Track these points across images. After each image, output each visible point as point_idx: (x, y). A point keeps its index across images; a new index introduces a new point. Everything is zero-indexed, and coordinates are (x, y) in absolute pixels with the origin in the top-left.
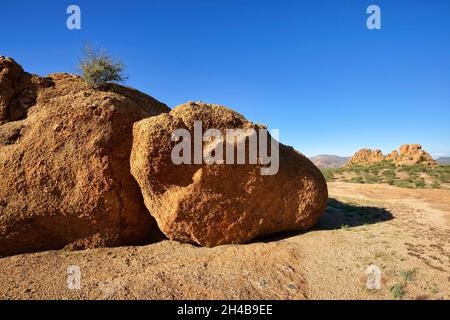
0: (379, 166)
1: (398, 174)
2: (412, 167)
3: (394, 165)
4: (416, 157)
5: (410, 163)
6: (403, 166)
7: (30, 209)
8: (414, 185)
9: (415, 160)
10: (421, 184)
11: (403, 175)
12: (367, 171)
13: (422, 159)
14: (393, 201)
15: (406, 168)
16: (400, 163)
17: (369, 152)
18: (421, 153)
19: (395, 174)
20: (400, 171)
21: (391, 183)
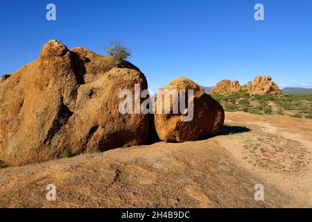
0: (236, 95)
1: (252, 103)
2: (263, 96)
3: (248, 95)
4: (267, 88)
5: (261, 93)
6: (256, 95)
7: (115, 128)
8: (263, 112)
9: (265, 91)
10: (269, 112)
11: (255, 104)
12: (226, 100)
13: (271, 89)
14: (250, 123)
15: (258, 97)
16: (254, 93)
17: (229, 82)
18: (271, 84)
19: (249, 103)
20: (253, 100)
21: (246, 111)
